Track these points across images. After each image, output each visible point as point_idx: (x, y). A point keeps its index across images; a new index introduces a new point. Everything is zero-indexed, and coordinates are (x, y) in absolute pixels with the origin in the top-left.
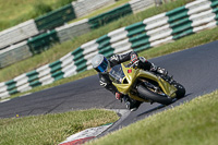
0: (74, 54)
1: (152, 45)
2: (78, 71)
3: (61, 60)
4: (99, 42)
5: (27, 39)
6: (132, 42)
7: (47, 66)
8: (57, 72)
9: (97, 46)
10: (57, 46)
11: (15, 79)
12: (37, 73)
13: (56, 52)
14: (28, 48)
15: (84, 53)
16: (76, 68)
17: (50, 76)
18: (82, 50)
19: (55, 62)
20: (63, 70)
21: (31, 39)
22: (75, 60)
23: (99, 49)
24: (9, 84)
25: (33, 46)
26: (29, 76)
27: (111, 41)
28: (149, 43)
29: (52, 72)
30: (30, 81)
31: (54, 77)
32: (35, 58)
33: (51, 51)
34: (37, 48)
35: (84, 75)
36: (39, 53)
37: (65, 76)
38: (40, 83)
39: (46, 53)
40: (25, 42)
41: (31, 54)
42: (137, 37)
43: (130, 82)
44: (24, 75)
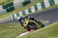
0: (34, 6)
1: (55, 4)
2: (35, 11)
3: (31, 8)
4: (41, 3)
5: (22, 2)
6: (50, 3)
7: (27, 9)
8: (30, 11)
9: (41, 4)
10: (30, 4)
11: (19, 13)
12: (25, 11)
13: (30, 6)
14: (22, 5)
15: (37, 6)
16: (35, 10)
17: (28, 12)
18: (37, 5)
19: (29, 8)
20: (31, 11)
21: (23, 2)
22: (35, 8)
23: (41, 5)
24: (17, 14)
25: (24, 4)
26: (23, 12)
27: (44, 3)
28: (55, 3)
29: (29, 11)
30: (23, 13)
31: (29, 12)
32: (24, 7)
33: (28, 5)
34: (25, 5)
35: (37, 12)
36: (25, 6)
37: (32, 12)
38: (25, 14)
39: (27, 6)
40: (21, 3)
41: (23, 6)
42: (51, 2)
43: (27, 24)
44: (21, 12)
